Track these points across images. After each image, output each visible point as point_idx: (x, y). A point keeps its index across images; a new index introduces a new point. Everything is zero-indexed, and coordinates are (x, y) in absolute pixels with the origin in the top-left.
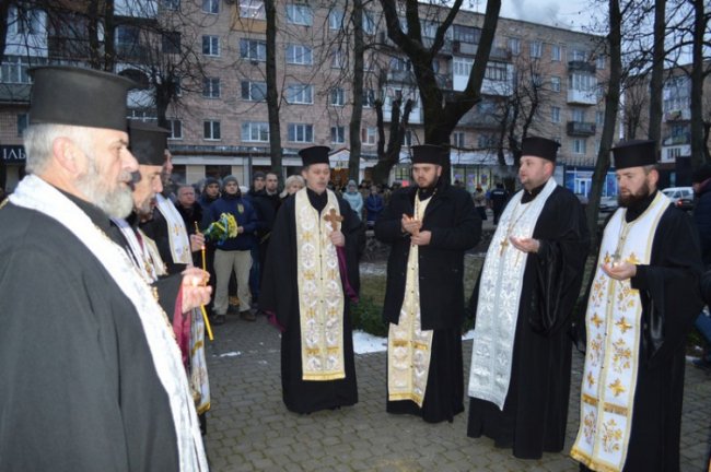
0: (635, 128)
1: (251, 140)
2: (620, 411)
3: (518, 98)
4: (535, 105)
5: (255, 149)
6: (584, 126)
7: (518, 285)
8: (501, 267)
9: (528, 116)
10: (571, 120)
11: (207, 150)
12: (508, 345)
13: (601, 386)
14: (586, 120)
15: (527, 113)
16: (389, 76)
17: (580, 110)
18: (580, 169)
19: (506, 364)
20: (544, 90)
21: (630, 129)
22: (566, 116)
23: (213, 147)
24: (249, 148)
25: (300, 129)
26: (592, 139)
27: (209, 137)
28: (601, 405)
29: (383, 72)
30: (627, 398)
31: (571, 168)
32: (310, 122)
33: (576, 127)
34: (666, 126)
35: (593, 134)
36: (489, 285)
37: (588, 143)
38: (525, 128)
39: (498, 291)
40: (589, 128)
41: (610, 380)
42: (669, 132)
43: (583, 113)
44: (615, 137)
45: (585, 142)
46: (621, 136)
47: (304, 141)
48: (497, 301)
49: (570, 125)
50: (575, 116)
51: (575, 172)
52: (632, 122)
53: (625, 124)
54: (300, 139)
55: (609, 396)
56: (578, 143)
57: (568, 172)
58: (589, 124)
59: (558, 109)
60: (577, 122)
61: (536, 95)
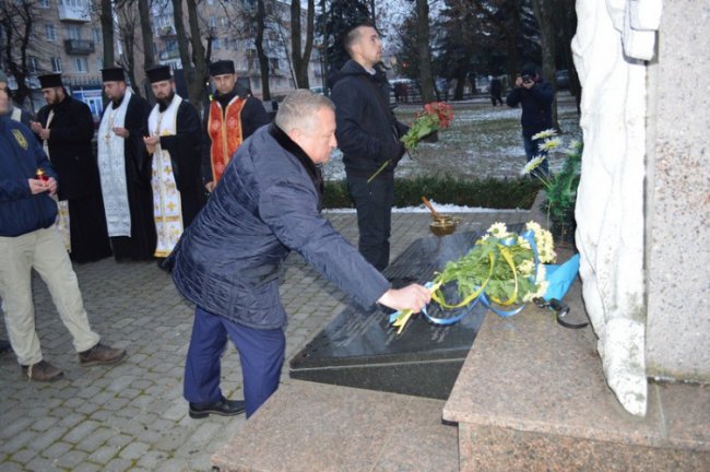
0: (132, 45)
2: (175, 218)
3: (9, 17)
4: (29, 24)
6: (82, 44)
7: (122, 160)
8: (109, 152)
9: (23, 36)
10: (67, 38)
12: (124, 198)
13: (163, 209)
14: (83, 38)
15: (22, 33)
17: (75, 27)
18: (86, 88)
19: (126, 210)
20: (35, 8)
21: (127, 46)
22: (62, 34)
26: (93, 57)
28: (164, 218)
30: (178, 210)
31: (78, 88)
33: (74, 46)
34: (160, 41)
35: (93, 52)
36: (105, 164)
37: (89, 62)
38: (23, 49)
39: (111, 167)
40: (88, 46)
41: (166, 204)
42: (164, 47)
43: (78, 30)
44: (115, 54)
45: (86, 59)
46: (121, 52)
48: (111, 173)
49: (68, 43)
50: (72, 34)
51: (82, 91)
52: (128, 40)
53: (122, 41)
55: (168, 212)
56: (79, 61)
57: (75, 92)
58: (86, 41)
59: (52, 27)
60: (74, 40)
61: (28, 14)
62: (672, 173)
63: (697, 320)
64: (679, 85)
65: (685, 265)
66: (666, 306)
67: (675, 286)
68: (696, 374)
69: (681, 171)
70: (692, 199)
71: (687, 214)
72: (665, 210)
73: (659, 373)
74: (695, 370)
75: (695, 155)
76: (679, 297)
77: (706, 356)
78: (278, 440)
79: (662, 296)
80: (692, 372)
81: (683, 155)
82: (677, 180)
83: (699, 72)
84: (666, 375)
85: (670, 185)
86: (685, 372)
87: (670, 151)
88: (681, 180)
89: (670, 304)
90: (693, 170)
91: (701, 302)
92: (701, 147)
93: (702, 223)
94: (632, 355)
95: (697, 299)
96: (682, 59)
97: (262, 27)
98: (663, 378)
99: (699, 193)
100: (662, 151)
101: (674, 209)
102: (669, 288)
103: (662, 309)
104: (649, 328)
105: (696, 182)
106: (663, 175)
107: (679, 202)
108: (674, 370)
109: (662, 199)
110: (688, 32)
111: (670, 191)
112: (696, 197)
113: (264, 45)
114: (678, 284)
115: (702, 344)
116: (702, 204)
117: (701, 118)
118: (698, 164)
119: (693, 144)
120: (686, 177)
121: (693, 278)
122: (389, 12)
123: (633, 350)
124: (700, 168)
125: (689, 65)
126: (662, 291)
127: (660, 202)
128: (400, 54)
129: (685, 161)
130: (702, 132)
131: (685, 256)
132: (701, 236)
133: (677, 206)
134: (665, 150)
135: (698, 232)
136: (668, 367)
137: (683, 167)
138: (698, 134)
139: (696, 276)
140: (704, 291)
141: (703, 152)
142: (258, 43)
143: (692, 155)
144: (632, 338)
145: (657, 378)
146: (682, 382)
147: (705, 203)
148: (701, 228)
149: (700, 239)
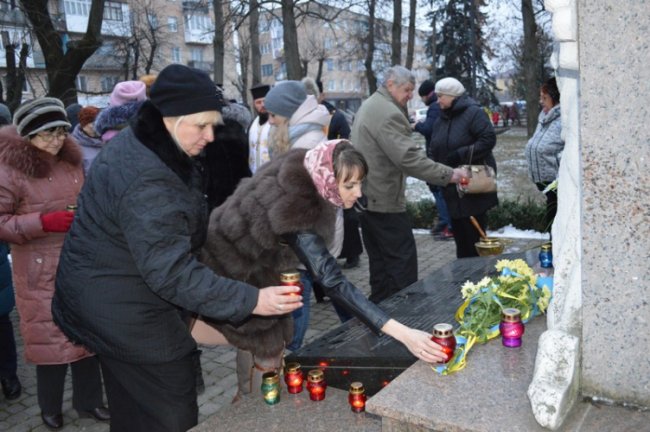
3: (137, 40)
4: (154, 47)
6: (203, 65)
9: (148, 58)
10: (190, 59)
14: (205, 59)
15: (148, 55)
17: (199, 49)
20: (160, 33)
22: (186, 56)
38: (148, 69)
40: (208, 67)
43: (201, 52)
50: (194, 56)
52: (244, 61)
58: (207, 62)
59: (177, 50)
60: (196, 61)
61: (154, 38)
62: (599, 182)
63: (633, 339)
64: (601, 94)
65: (617, 279)
66: (600, 321)
67: (608, 300)
68: (635, 398)
69: (607, 181)
70: (620, 210)
71: (616, 225)
72: (594, 221)
73: (597, 393)
74: (635, 393)
75: (621, 164)
76: (614, 312)
77: (645, 379)
78: (249, 425)
79: (596, 310)
80: (631, 395)
81: (609, 165)
82: (604, 189)
83: (620, 81)
84: (604, 395)
85: (598, 195)
86: (624, 393)
87: (596, 160)
88: (607, 190)
89: (604, 319)
90: (620, 180)
91: (635, 319)
92: (626, 157)
93: (632, 235)
94: (559, 369)
95: (632, 316)
96: (602, 68)
97: (372, 49)
98: (602, 399)
99: (627, 204)
100: (588, 161)
101: (603, 219)
102: (602, 303)
103: (597, 324)
104: (584, 343)
105: (623, 193)
106: (590, 185)
107: (607, 213)
108: (613, 391)
109: (591, 209)
110: (607, 41)
111: (597, 201)
112: (624, 208)
113: (374, 66)
114: (611, 298)
115: (640, 365)
116: (630, 215)
117: (624, 126)
118: (624, 174)
119: (618, 153)
120: (612, 187)
121: (626, 292)
122: (502, 31)
123: (561, 365)
124: (626, 178)
125: (610, 73)
126: (595, 305)
127: (589, 213)
128: (516, 75)
129: (611, 171)
130: (626, 140)
131: (616, 269)
132: (632, 248)
133: (605, 216)
134: (591, 159)
135: (628, 244)
136: (607, 388)
137: (609, 176)
138: (623, 143)
139: (629, 291)
140: (638, 307)
141: (628, 162)
142: (368, 65)
143: (618, 164)
144: (562, 351)
145: (595, 398)
146: (621, 405)
147: (634, 214)
148: (631, 241)
149: (631, 252)
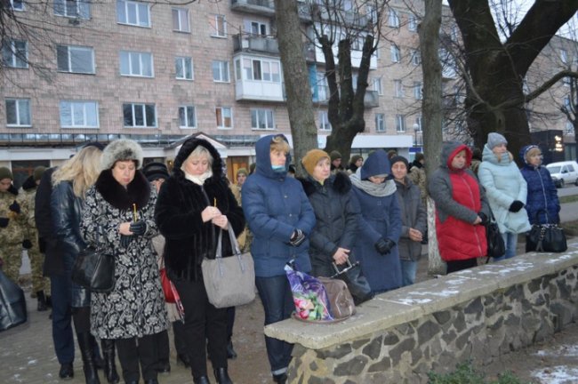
1: (74, 126)
5: (82, 137)
11: (13, 140)
16: (245, 44)
23: (23, 135)
24: (73, 136)
25: (139, 109)
27: (15, 122)
29: (237, 39)
32: (151, 101)
47: (145, 126)
54: (139, 122)
